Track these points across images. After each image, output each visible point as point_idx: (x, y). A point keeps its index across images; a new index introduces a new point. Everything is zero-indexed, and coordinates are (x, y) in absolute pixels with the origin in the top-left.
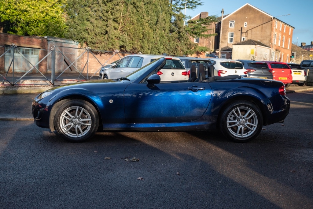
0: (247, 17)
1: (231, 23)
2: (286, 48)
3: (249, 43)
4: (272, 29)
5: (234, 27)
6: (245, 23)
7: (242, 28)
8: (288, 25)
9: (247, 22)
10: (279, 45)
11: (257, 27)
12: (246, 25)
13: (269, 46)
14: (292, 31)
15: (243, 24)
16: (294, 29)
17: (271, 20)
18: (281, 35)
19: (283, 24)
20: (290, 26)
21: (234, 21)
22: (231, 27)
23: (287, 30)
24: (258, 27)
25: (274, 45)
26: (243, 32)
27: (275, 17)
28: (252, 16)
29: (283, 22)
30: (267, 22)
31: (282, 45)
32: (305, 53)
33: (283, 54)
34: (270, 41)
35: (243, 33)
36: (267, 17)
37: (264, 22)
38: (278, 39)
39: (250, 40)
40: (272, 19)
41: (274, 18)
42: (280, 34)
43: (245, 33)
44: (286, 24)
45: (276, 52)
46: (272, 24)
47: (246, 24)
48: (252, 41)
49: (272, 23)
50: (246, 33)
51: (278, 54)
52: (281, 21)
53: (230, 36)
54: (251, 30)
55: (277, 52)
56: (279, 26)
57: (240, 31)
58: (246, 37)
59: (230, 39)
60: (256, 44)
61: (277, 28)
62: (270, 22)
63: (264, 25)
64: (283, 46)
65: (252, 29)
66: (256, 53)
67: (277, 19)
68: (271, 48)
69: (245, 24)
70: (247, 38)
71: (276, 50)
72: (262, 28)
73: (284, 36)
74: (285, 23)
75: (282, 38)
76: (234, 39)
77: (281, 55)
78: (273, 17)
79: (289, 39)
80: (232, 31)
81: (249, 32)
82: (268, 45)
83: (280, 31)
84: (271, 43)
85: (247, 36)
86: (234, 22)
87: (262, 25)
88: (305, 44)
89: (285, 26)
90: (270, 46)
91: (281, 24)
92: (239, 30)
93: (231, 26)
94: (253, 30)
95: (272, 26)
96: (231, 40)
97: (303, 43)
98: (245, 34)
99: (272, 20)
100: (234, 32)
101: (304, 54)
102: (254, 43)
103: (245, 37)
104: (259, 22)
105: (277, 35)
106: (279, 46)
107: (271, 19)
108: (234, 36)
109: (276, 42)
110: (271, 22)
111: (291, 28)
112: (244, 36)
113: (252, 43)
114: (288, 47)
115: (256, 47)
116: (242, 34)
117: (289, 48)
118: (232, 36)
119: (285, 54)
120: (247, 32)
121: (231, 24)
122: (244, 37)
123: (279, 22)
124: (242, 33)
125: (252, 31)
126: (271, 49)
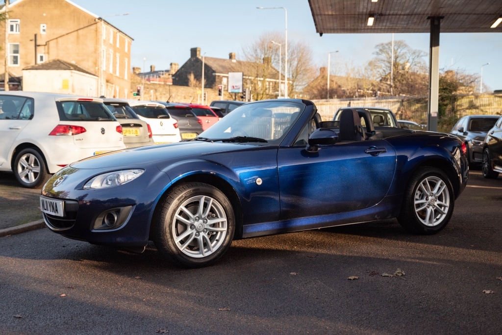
0: (44, 15)
1: (12, 23)
2: (121, 78)
3: (56, 66)
4: (97, 41)
5: (18, 33)
6: (42, 25)
7: (36, 35)
8: (123, 33)
9: (46, 24)
10: (111, 71)
11: (67, 34)
12: (44, 30)
13: (94, 73)
14: (130, 44)
15: (38, 27)
16: (133, 41)
17: (94, 22)
18: (113, 51)
19: (116, 30)
20: (126, 35)
21: (19, 20)
22: (12, 33)
23: (122, 42)
24: (69, 36)
25: (103, 71)
26: (38, 43)
27: (102, 17)
28: (56, 12)
29: (115, 28)
30: (87, 25)
31: (115, 71)
32: (148, 86)
33: (118, 90)
34: (96, 64)
35: (39, 46)
36: (85, 15)
37: (82, 27)
38: (108, 59)
39: (58, 60)
40: (97, 20)
41: (100, 19)
42: (111, 51)
43: (45, 45)
44: (120, 31)
45: (107, 85)
46: (96, 31)
47: (45, 28)
48: (62, 63)
49: (97, 28)
50: (46, 47)
51: (110, 89)
52: (112, 26)
53: (12, 52)
54: (55, 41)
55: (109, 84)
56: (108, 34)
57: (33, 42)
58: (47, 55)
59: (12, 58)
60: (72, 68)
61: (106, 38)
62: (94, 27)
63: (80, 32)
64: (118, 74)
65: (57, 38)
66: (73, 86)
67: (105, 21)
68: (98, 76)
69: (42, 28)
70: (49, 57)
71: (107, 81)
72: (78, 37)
73: (118, 55)
74: (118, 29)
75: (115, 57)
76: (21, 58)
77: (115, 91)
78: (97, 17)
79: (126, 60)
80: (14, 41)
81: (52, 44)
82: (91, 70)
83: (110, 44)
84: (97, 68)
85: (48, 53)
86: (19, 23)
87: (77, 30)
88: (139, 70)
89: (119, 34)
90: (96, 72)
91: (112, 30)
92: (31, 39)
93: (12, 29)
94: (60, 39)
95: (97, 34)
96: (15, 60)
97: (137, 68)
98: (43, 47)
99: (96, 23)
100: (20, 43)
101: (148, 88)
102: (67, 67)
103: (45, 53)
104: (71, 26)
105: (106, 51)
106: (111, 74)
107: (95, 20)
108: (21, 50)
109: (106, 66)
110: (95, 25)
111: (127, 40)
112: (41, 51)
113: (64, 66)
114: (124, 75)
115: (73, 74)
116: (38, 48)
117: (126, 78)
118: (16, 52)
119: (121, 90)
120: (47, 44)
121: (12, 27)
122: (42, 55)
123: (109, 27)
124: (36, 46)
125: (57, 42)
126: (99, 80)
